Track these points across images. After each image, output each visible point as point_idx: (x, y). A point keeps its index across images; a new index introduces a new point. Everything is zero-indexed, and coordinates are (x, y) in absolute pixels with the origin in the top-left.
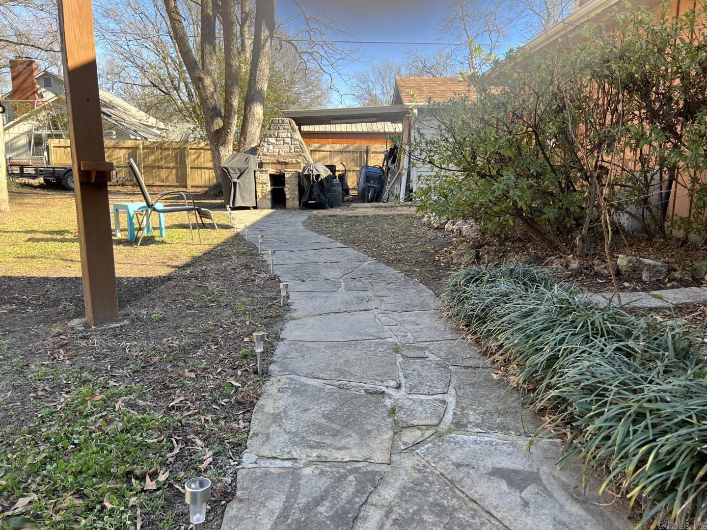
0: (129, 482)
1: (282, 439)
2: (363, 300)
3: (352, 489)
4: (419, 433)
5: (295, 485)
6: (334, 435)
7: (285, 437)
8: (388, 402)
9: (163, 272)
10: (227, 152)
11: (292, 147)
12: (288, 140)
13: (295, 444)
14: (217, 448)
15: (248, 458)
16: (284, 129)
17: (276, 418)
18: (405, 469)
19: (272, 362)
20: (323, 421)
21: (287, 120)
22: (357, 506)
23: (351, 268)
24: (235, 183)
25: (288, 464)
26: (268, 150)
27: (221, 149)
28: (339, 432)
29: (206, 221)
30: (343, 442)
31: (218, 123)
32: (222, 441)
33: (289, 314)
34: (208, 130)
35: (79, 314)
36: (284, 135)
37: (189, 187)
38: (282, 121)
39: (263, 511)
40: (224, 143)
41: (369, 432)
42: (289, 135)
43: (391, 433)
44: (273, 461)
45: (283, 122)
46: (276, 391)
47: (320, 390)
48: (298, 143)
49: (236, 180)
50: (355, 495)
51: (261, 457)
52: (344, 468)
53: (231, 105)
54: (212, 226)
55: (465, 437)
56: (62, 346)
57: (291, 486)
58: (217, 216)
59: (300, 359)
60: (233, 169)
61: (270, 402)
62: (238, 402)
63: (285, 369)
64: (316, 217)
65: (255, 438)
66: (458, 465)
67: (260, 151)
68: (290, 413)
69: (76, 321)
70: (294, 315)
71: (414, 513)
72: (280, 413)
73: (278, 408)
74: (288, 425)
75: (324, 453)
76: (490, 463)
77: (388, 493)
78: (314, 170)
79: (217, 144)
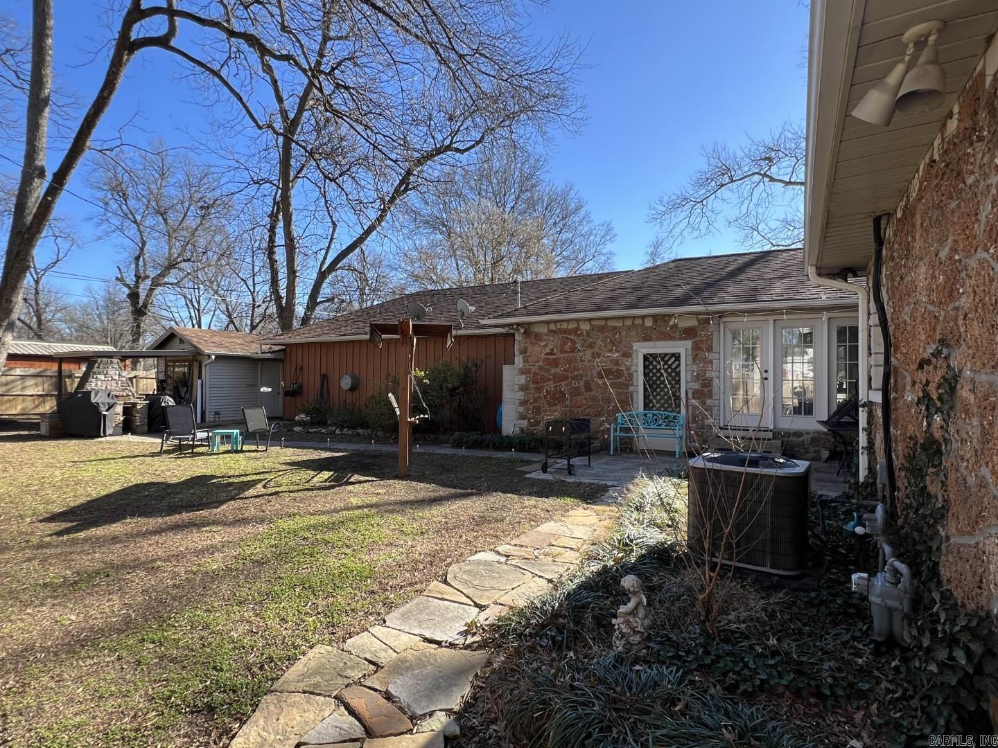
11: (119, 382)
21: (116, 361)
24: (105, 416)
26: (96, 385)
36: (112, 373)
45: (112, 362)
60: (103, 404)
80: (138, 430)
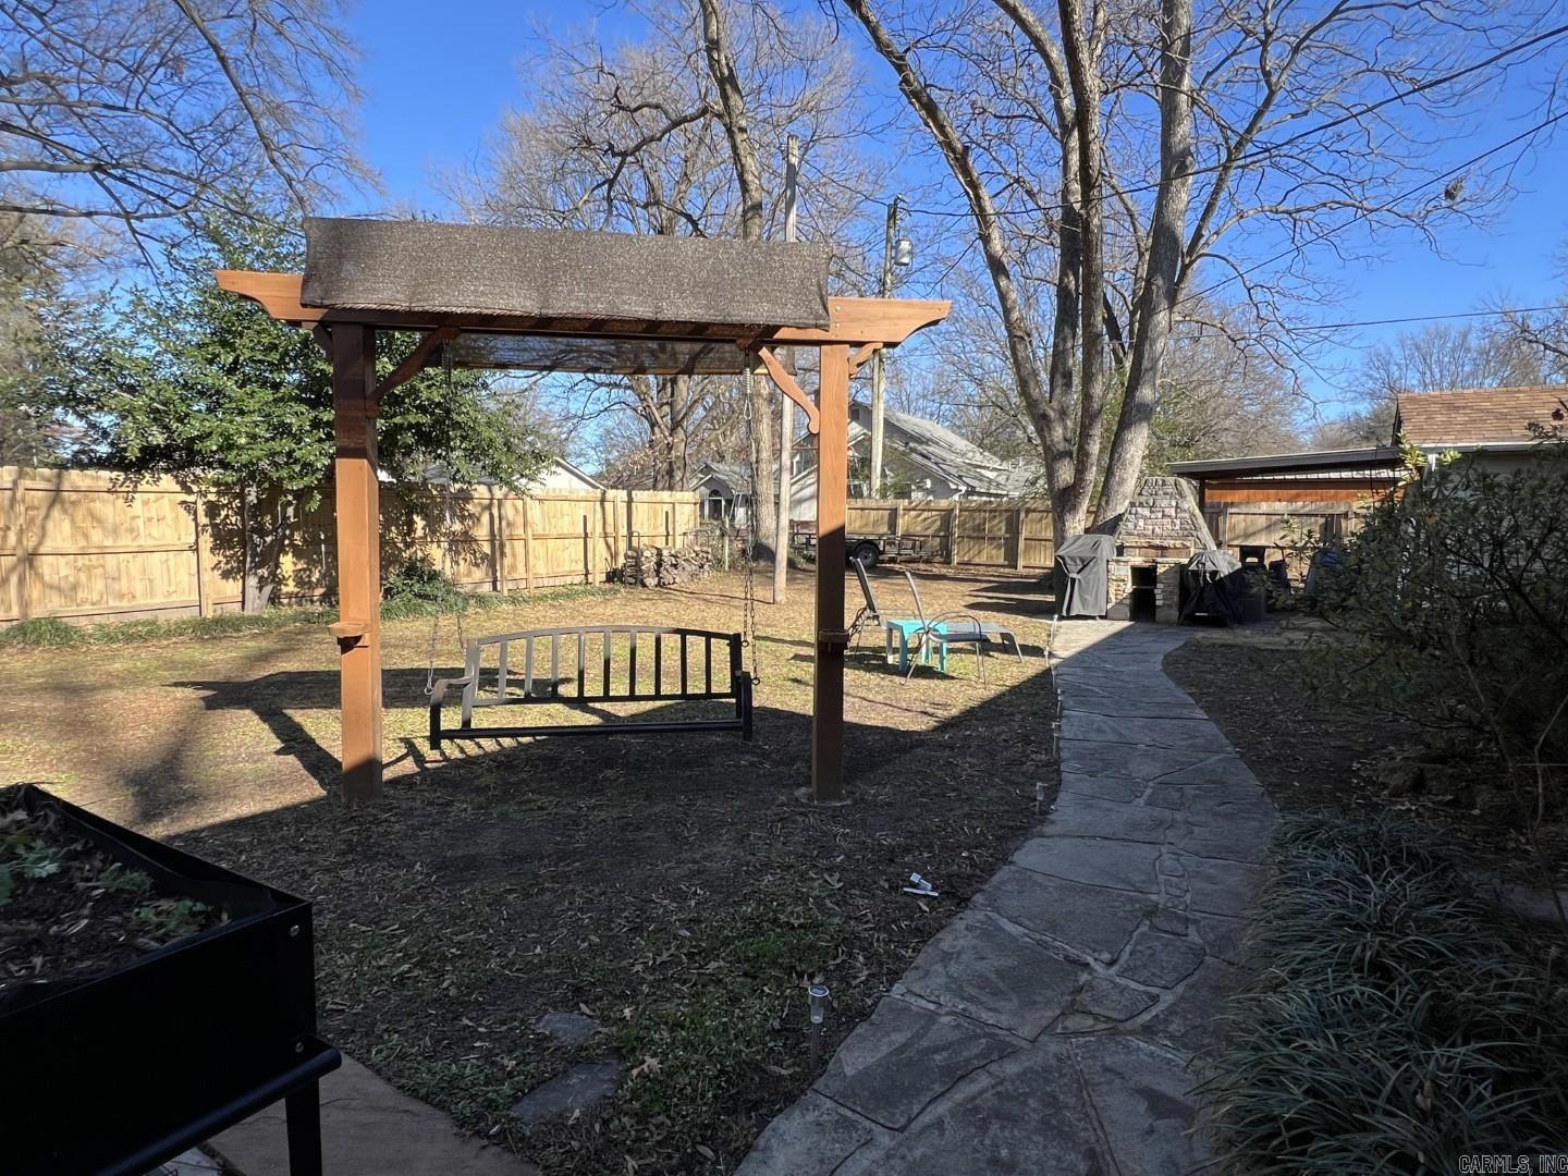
0: (790, 975)
1: (938, 981)
2: (1161, 823)
3: (976, 1051)
4: (1091, 1022)
5: (926, 1029)
6: (995, 994)
7: (943, 980)
8: (1084, 977)
10: (1077, 523)
11: (1178, 521)
12: (1172, 512)
13: (948, 989)
14: (874, 969)
15: (898, 989)
16: (1166, 494)
17: (946, 958)
18: (1047, 1053)
19: (981, 890)
20: (993, 976)
21: (1171, 480)
22: (970, 1068)
23: (1182, 764)
24: (1073, 580)
25: (932, 1007)
26: (1135, 526)
27: (1068, 517)
28: (1003, 992)
30: (999, 1005)
32: (881, 964)
33: (1039, 827)
35: (807, 783)
36: (1164, 503)
37: (1020, 567)
38: (1164, 481)
39: (886, 1040)
40: (1074, 508)
41: (1035, 1003)
42: (1174, 504)
43: (1058, 1012)
44: (919, 1000)
45: (1164, 483)
46: (963, 927)
47: (1013, 939)
48: (1187, 515)
49: (1074, 575)
50: (976, 1057)
51: (909, 991)
52: (982, 1028)
53: (1087, 455)
55: (1142, 1045)
56: (780, 820)
57: (923, 1028)
58: (1036, 630)
59: (1016, 894)
60: (1073, 559)
61: (951, 937)
62: (917, 929)
63: (992, 903)
64: (1197, 647)
65: (913, 972)
66: (1107, 1069)
67: (1122, 527)
68: (963, 956)
69: (803, 790)
70: (1048, 829)
71: (1021, 1094)
72: (952, 954)
73: (954, 947)
74: (954, 968)
75: (972, 1008)
76: (1147, 1080)
77: (1011, 1068)
78: (1208, 564)
79: (1062, 511)
80: (1160, 614)
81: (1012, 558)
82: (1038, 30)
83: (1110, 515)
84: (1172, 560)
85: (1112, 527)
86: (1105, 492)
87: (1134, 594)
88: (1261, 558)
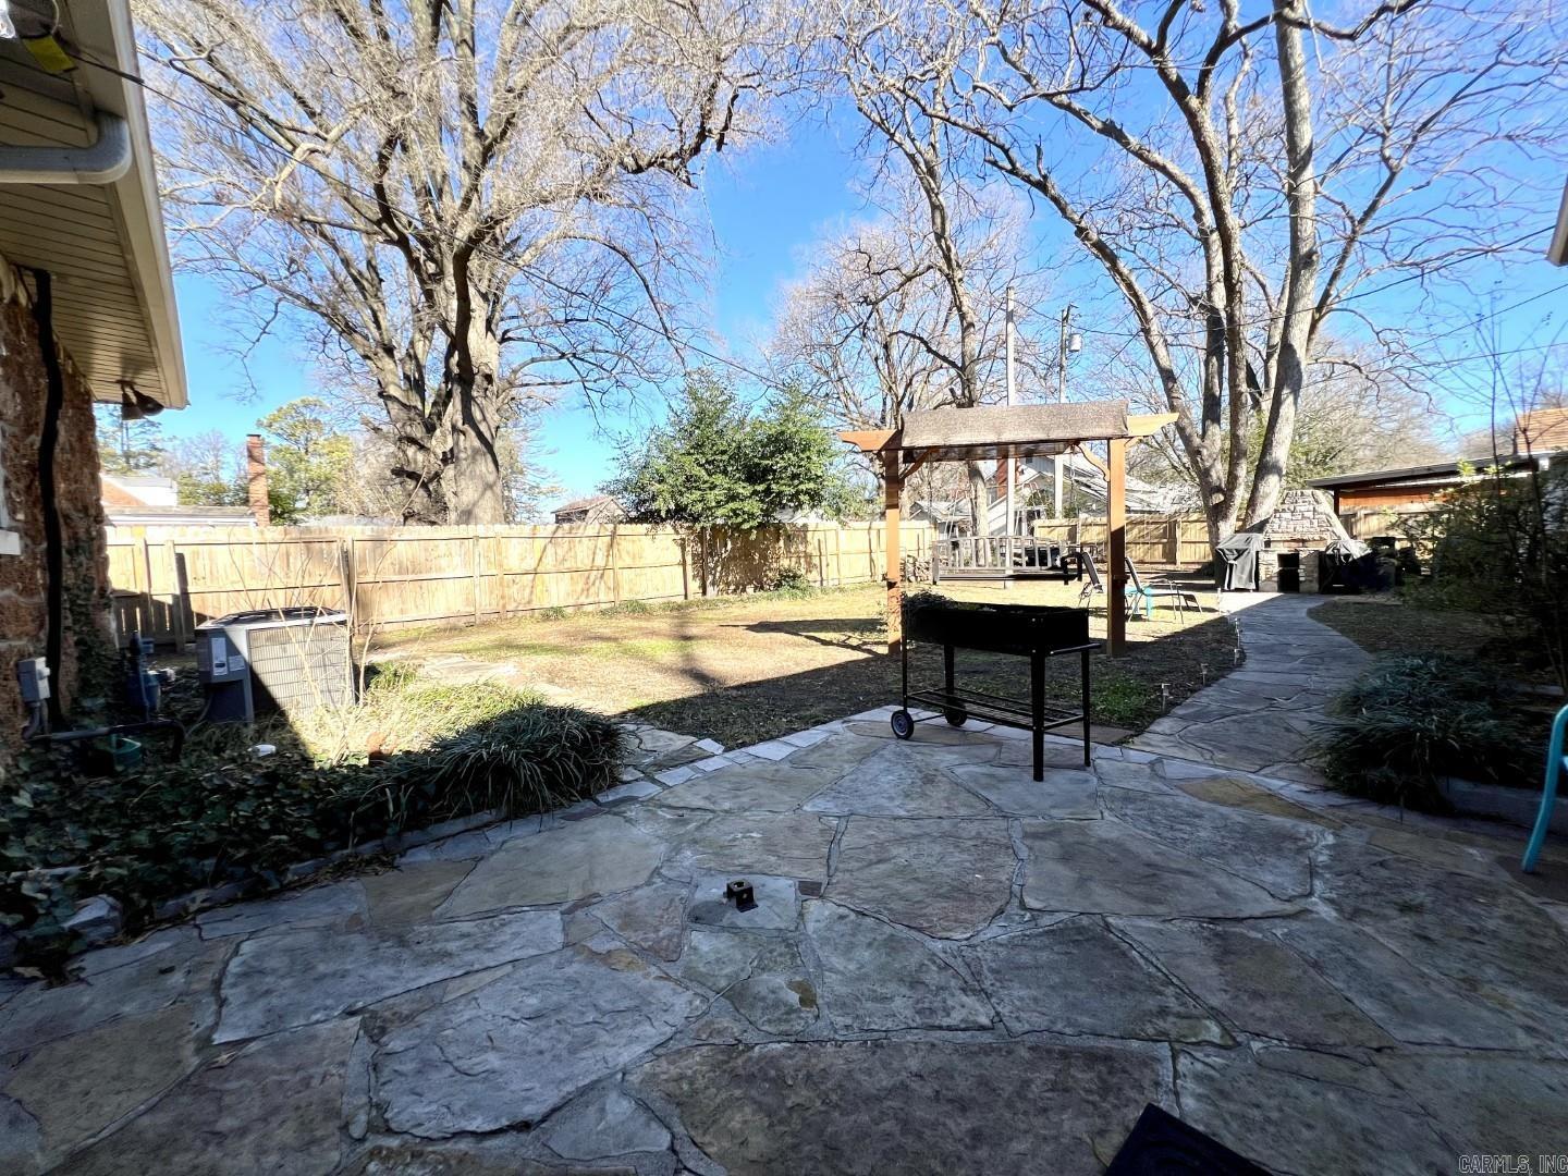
6: (1234, 703)
7: (1208, 700)
9: (1149, 639)
10: (1227, 528)
11: (1315, 521)
12: (1310, 514)
13: (1211, 701)
16: (1304, 502)
19: (1215, 683)
20: (1231, 700)
21: (1308, 492)
24: (1231, 566)
26: (1280, 526)
27: (1221, 525)
29: (1191, 604)
30: (1237, 705)
31: (1218, 498)
34: (1206, 504)
37: (1179, 564)
38: (1302, 493)
40: (1225, 517)
42: (1312, 509)
45: (1303, 495)
48: (1323, 517)
49: (1232, 562)
53: (1236, 478)
54: (1196, 609)
58: (1203, 599)
63: (1222, 686)
64: (1335, 605)
65: (1193, 698)
67: (1268, 527)
70: (1243, 669)
78: (1343, 550)
79: (1215, 519)
80: (1302, 587)
81: (1170, 556)
82: (1183, 179)
83: (1256, 521)
84: (1312, 548)
85: (1260, 528)
86: (1252, 503)
87: (1280, 574)
88: (1392, 545)
